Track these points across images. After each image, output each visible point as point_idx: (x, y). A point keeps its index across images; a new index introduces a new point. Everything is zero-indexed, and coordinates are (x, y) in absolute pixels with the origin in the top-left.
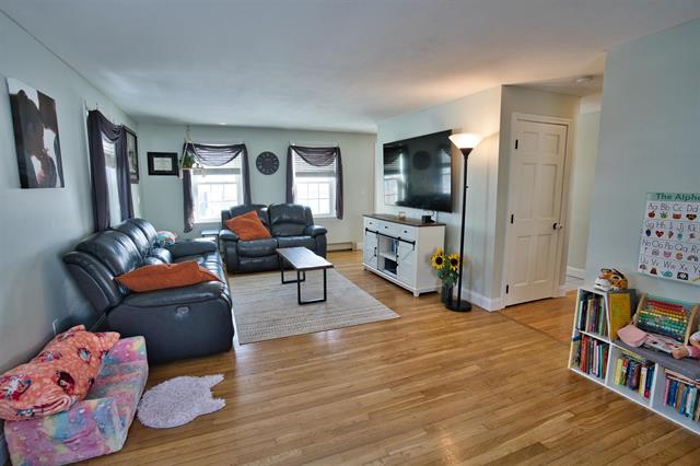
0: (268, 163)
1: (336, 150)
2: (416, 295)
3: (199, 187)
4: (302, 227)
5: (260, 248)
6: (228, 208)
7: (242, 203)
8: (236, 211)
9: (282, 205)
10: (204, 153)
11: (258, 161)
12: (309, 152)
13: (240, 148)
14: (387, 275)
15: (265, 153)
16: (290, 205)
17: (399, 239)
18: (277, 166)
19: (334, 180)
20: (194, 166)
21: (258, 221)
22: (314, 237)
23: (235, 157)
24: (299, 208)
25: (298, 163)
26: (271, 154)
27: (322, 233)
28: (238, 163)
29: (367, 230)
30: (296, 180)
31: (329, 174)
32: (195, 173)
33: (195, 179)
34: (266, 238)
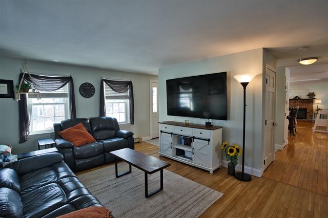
0: (87, 90)
1: (130, 83)
2: (211, 172)
3: (33, 107)
4: (113, 132)
5: (90, 151)
6: (59, 122)
7: (69, 118)
8: (66, 124)
9: (99, 118)
10: (38, 81)
11: (80, 88)
12: (114, 84)
13: (68, 80)
14: (180, 159)
15: (86, 84)
16: (104, 117)
17: (194, 137)
18: (94, 92)
19: (128, 101)
20: (30, 91)
21: (84, 130)
22: (126, 138)
23: (63, 85)
24: (110, 120)
25: (107, 91)
26: (89, 84)
27: (130, 135)
28: (66, 89)
29: (161, 132)
30: (106, 101)
31: (125, 97)
32: (30, 96)
33: (31, 101)
34: (92, 142)
